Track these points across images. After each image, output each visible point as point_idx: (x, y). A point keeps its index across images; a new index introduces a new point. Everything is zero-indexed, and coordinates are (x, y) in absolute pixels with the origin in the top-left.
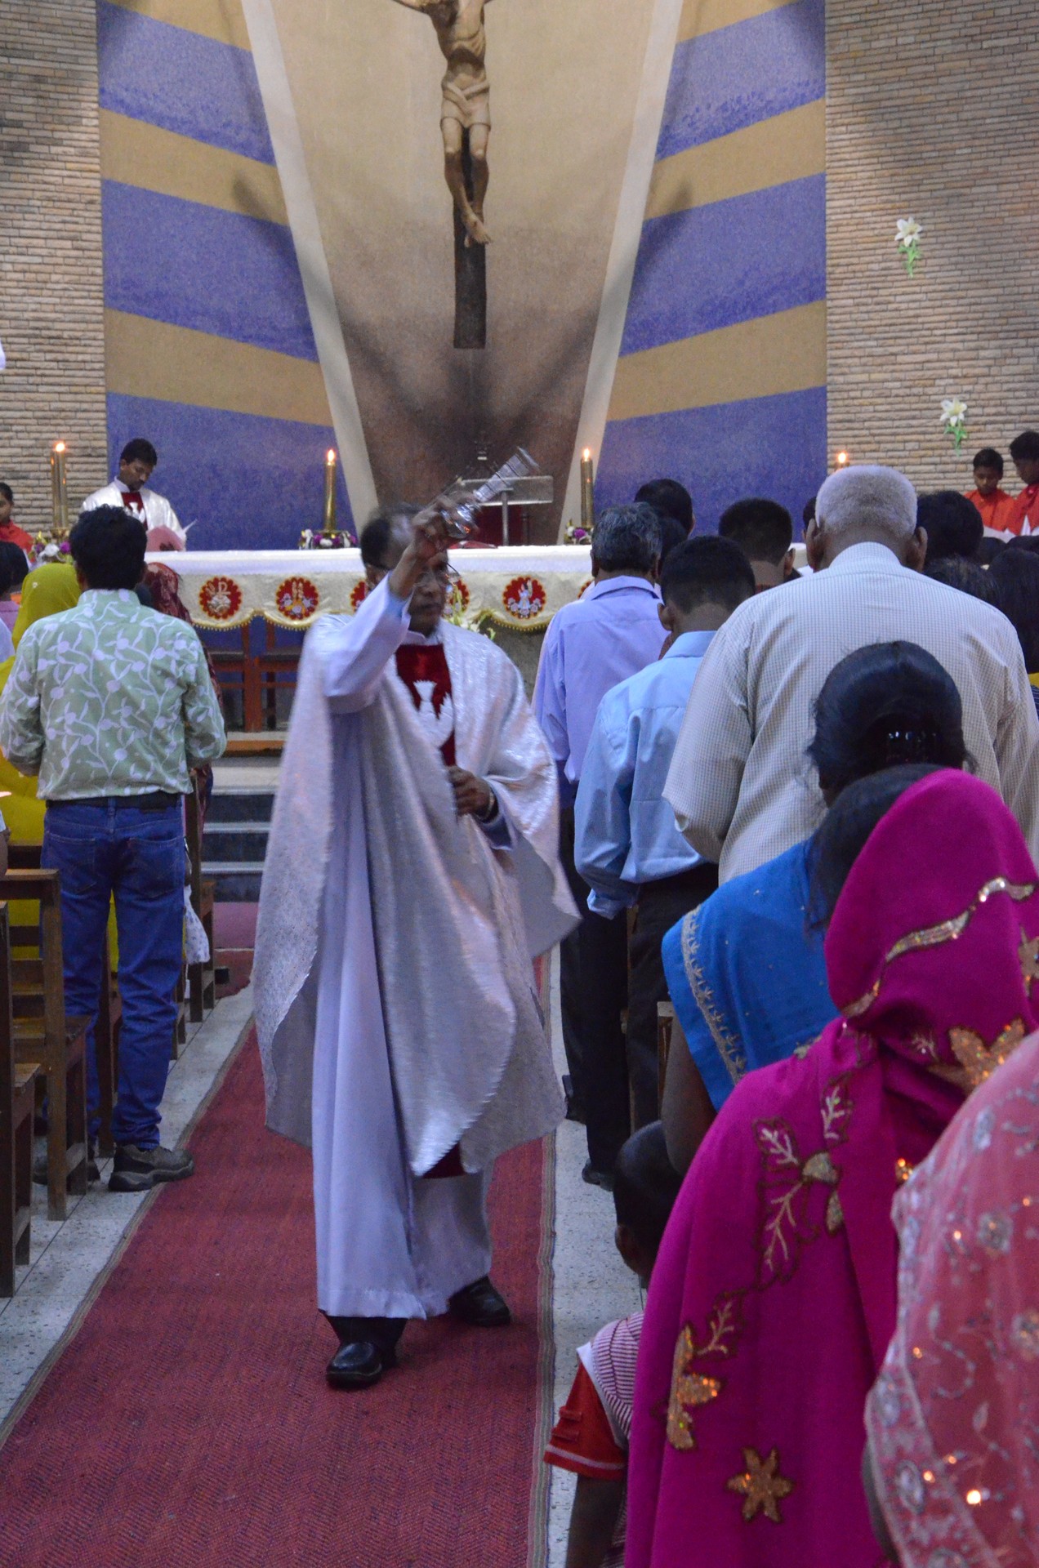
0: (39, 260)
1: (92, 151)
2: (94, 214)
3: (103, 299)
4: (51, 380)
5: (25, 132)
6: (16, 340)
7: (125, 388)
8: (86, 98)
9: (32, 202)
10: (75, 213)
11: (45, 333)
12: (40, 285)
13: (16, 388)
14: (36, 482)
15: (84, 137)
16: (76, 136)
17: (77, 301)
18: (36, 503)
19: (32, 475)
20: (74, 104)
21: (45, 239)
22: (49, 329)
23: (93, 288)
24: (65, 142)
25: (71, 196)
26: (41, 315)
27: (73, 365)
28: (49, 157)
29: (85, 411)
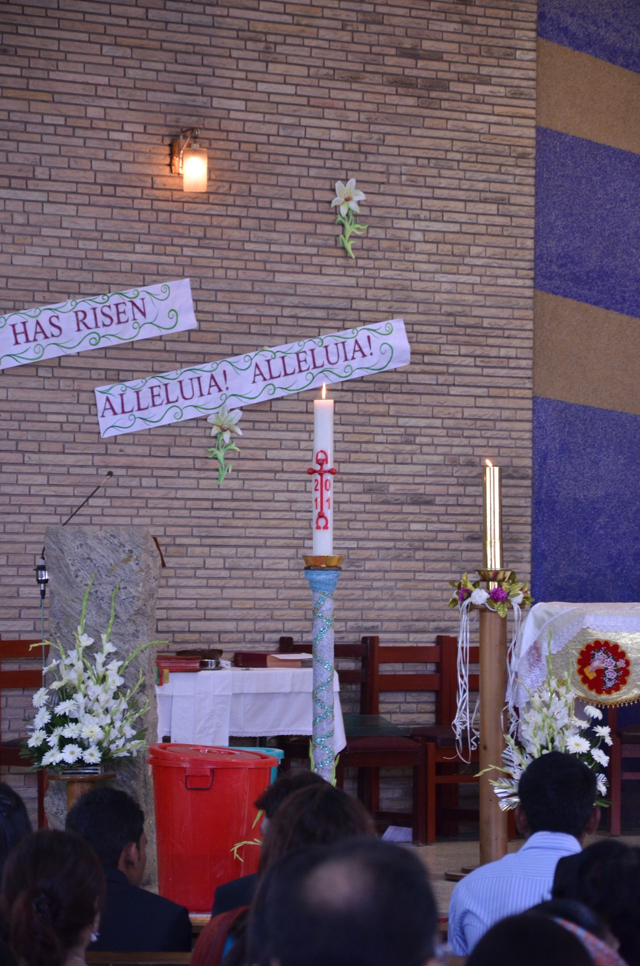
0: (456, 228)
1: (526, 91)
2: (526, 172)
3: (534, 279)
4: (467, 380)
5: (445, 66)
6: (425, 328)
7: (556, 392)
8: (522, 25)
9: (450, 155)
10: (503, 169)
11: (461, 320)
12: (456, 260)
13: (421, 389)
14: (442, 510)
15: (518, 73)
16: (508, 72)
17: (501, 281)
18: (441, 536)
19: (438, 500)
20: (508, 32)
21: (465, 201)
22: (466, 316)
23: (522, 264)
24: (494, 80)
25: (500, 148)
26: (458, 297)
27: (494, 362)
28: (474, 98)
29: (507, 420)
